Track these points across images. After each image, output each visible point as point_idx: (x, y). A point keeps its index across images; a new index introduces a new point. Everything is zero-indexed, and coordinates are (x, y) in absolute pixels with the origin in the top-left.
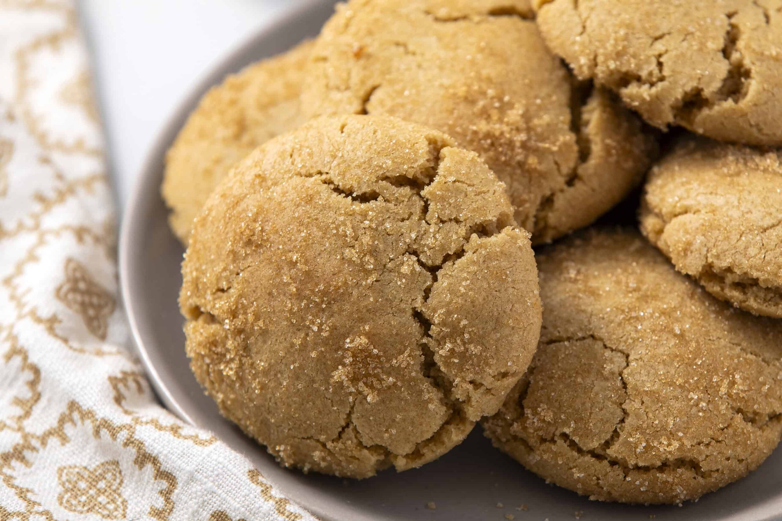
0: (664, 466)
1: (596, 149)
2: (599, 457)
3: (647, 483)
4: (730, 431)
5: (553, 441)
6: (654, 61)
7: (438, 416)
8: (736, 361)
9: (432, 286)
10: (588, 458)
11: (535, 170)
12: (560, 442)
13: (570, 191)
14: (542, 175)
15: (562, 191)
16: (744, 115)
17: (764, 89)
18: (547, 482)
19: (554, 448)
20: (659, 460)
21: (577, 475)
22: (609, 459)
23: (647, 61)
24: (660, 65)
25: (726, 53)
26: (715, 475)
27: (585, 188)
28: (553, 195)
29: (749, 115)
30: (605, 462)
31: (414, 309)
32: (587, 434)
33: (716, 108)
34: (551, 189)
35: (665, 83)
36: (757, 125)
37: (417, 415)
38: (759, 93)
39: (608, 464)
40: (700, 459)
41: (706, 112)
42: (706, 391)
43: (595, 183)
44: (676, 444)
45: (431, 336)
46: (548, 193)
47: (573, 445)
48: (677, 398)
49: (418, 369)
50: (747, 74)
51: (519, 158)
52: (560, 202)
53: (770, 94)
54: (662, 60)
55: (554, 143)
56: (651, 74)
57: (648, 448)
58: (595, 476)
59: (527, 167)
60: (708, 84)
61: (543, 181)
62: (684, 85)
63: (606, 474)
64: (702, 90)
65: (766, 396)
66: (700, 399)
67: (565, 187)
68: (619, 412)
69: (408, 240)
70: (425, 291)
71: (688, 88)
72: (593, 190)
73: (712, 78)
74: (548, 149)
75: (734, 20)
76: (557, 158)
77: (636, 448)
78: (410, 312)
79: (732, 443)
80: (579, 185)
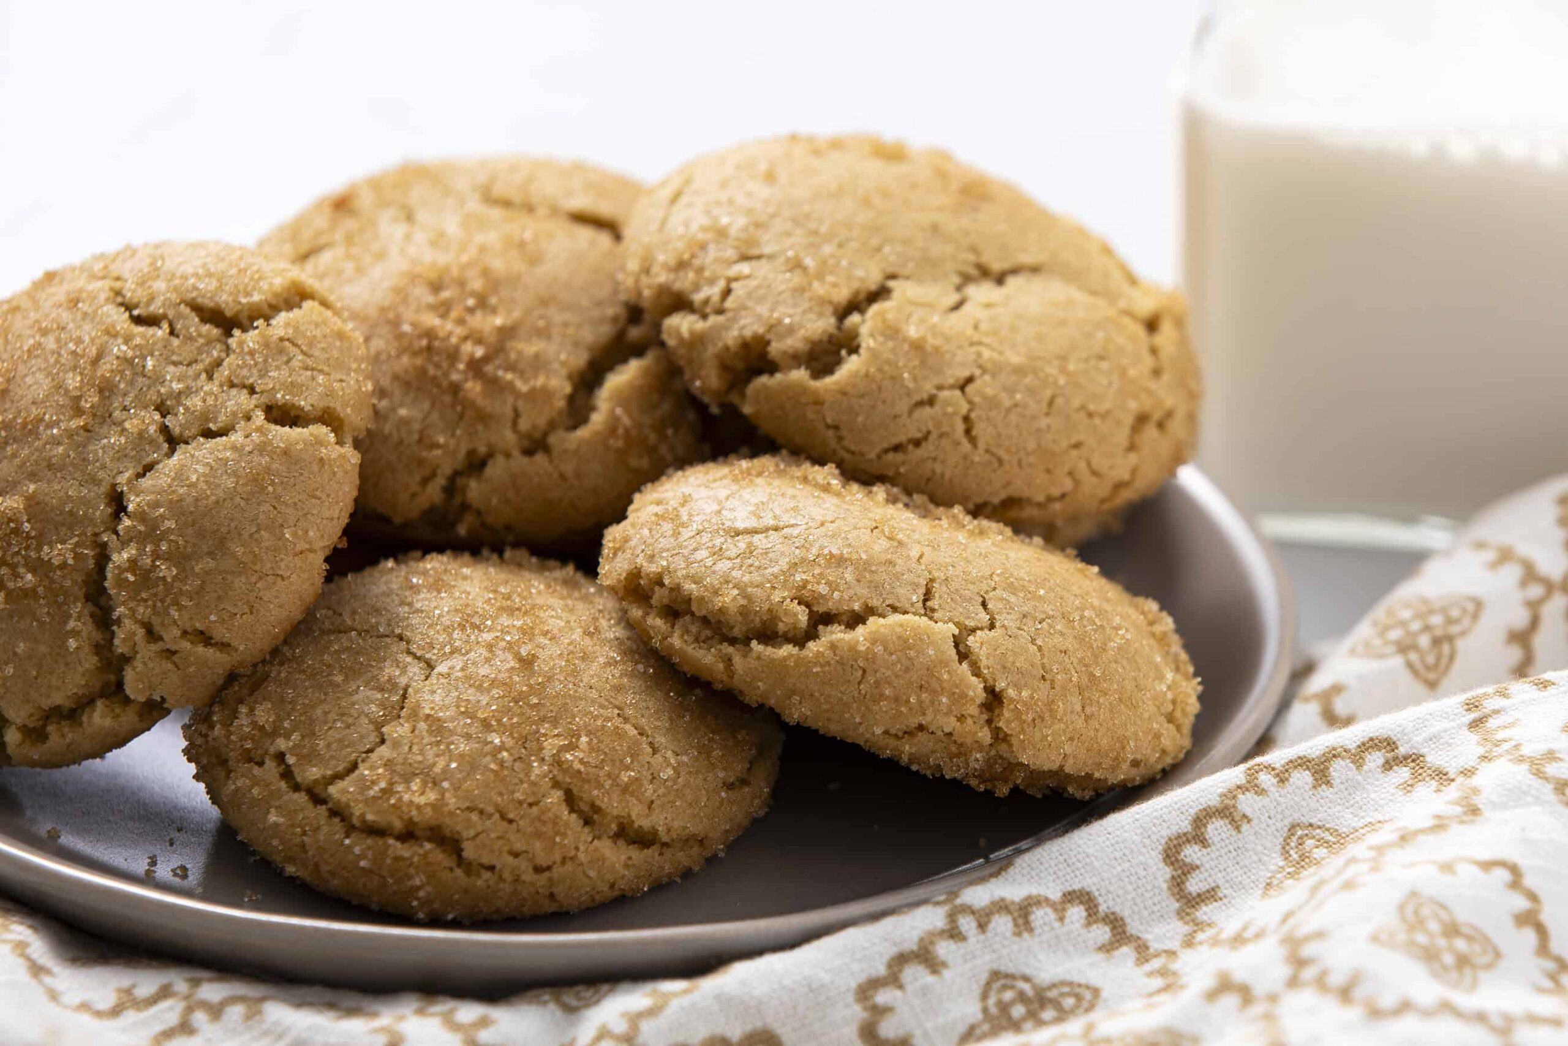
0: (408, 835)
1: (598, 419)
2: (318, 799)
3: (370, 853)
4: (535, 810)
5: (261, 764)
6: (722, 284)
7: (80, 669)
8: (599, 722)
9: (157, 462)
10: (301, 798)
11: (473, 404)
12: (270, 764)
13: (520, 462)
14: (484, 418)
15: (508, 455)
16: (818, 402)
17: (867, 375)
18: (239, 838)
19: (256, 771)
20: (400, 818)
21: (273, 818)
22: (330, 805)
23: (712, 282)
24: (727, 292)
25: (844, 312)
26: (487, 875)
27: (549, 468)
28: (490, 455)
29: (827, 406)
30: (322, 809)
31: (114, 486)
32: (310, 757)
33: (779, 376)
34: (490, 445)
35: (721, 319)
36: (836, 428)
37: (50, 654)
38: (855, 375)
39: (326, 814)
40: (465, 835)
41: (764, 379)
42: (524, 740)
43: (568, 468)
44: (432, 796)
45: (116, 533)
46: (482, 449)
47: (287, 774)
48: (468, 737)
49: (80, 580)
50: (854, 350)
51: (455, 377)
52: (496, 470)
53: (874, 386)
54: (734, 285)
55: (526, 381)
56: (706, 301)
57: (387, 792)
58: (299, 826)
59: (461, 394)
60: (781, 337)
61: (480, 427)
62: (743, 328)
63: (317, 829)
64: (768, 343)
65: (625, 790)
66: (502, 748)
67: (516, 453)
68: (373, 738)
69: (163, 390)
70: (144, 466)
71: (748, 333)
72: (562, 477)
73: (791, 330)
74: (511, 384)
75: (891, 284)
76: (520, 404)
77: (369, 788)
78: (104, 488)
79: (530, 829)
80: (540, 458)
